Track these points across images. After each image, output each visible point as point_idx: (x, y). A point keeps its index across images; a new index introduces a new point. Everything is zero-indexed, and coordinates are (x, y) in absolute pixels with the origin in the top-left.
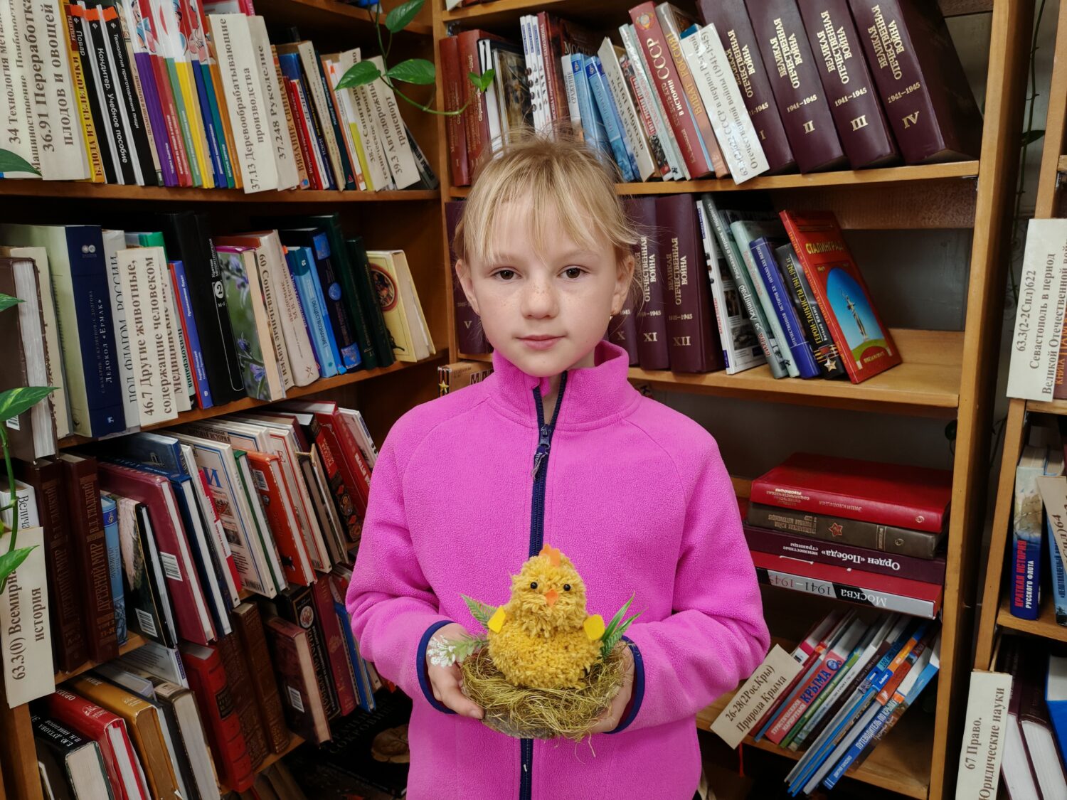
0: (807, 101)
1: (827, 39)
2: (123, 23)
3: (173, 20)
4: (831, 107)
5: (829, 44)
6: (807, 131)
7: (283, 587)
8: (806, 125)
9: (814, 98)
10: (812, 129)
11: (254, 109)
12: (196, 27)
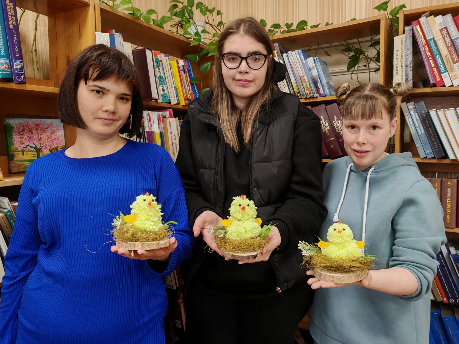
0: (331, 139)
1: (336, 123)
2: (144, 124)
3: (156, 121)
4: (338, 141)
5: (336, 124)
6: (332, 147)
7: (178, 286)
8: (331, 146)
9: (333, 138)
10: (333, 147)
11: (176, 143)
12: (161, 122)
